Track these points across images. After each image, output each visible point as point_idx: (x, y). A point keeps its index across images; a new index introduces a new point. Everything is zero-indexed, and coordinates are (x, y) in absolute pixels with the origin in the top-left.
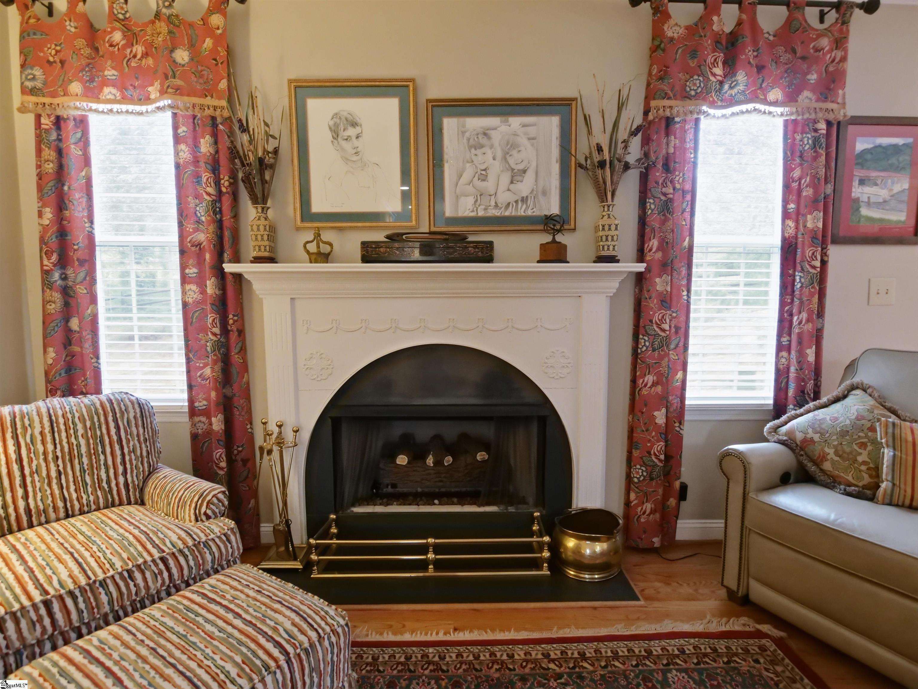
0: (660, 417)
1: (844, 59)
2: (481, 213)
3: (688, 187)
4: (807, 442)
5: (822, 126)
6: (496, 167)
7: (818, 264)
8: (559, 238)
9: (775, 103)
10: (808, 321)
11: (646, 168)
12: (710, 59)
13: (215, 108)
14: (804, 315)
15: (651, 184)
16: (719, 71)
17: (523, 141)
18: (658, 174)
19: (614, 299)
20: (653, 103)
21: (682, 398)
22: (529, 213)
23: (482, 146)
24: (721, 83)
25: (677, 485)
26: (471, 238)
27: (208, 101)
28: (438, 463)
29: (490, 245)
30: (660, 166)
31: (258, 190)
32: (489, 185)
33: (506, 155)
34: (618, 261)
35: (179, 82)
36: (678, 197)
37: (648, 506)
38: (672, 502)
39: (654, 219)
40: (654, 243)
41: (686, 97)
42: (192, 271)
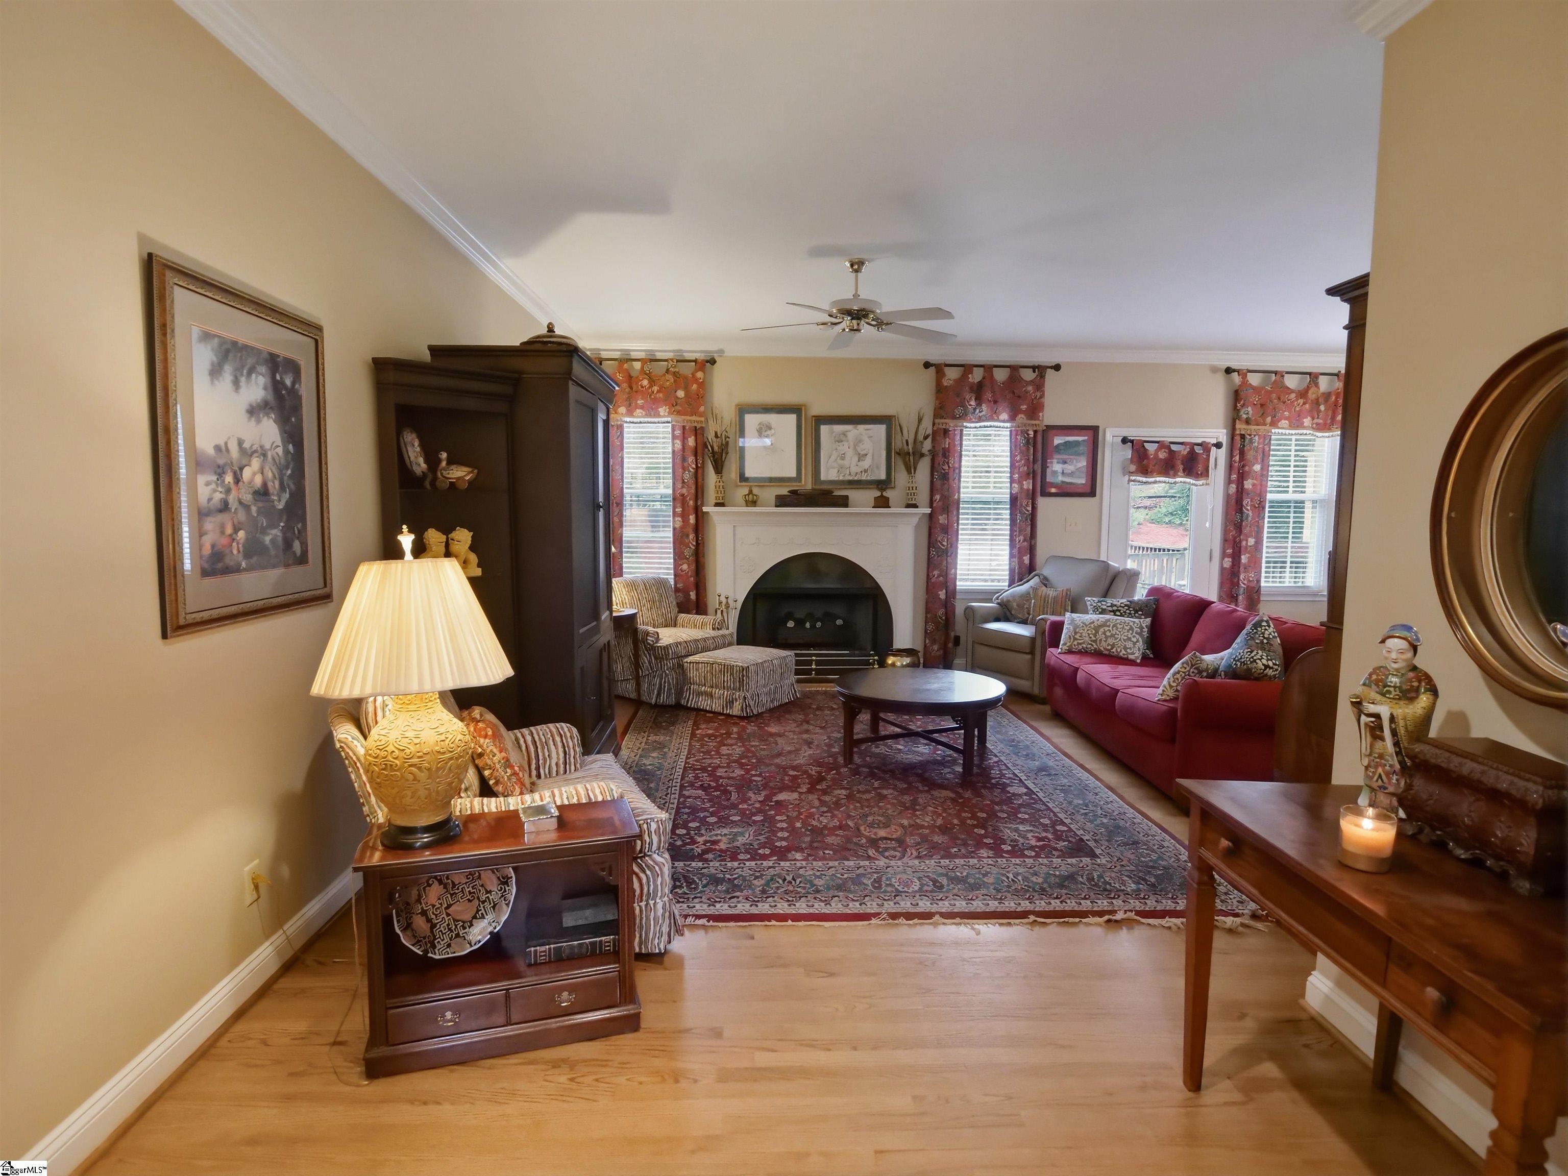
0: (942, 595)
1: (1042, 396)
2: (841, 478)
3: (957, 465)
4: (1008, 601)
5: (1031, 433)
6: (850, 453)
7: (1030, 509)
8: (884, 494)
9: (1004, 421)
10: (1025, 540)
11: (933, 456)
12: (968, 397)
13: (697, 422)
14: (1022, 538)
15: (936, 465)
16: (973, 403)
17: (865, 438)
18: (940, 459)
19: (917, 527)
20: (937, 421)
21: (955, 586)
22: (869, 478)
23: (842, 441)
24: (975, 409)
25: (952, 634)
26: (837, 493)
27: (694, 418)
28: (813, 626)
29: (847, 497)
30: (940, 455)
31: (720, 467)
32: (846, 463)
33: (855, 446)
34: (917, 507)
35: (678, 408)
36: (951, 472)
37: (936, 647)
38: (950, 645)
39: (938, 483)
40: (938, 497)
41: (954, 418)
42: (679, 510)
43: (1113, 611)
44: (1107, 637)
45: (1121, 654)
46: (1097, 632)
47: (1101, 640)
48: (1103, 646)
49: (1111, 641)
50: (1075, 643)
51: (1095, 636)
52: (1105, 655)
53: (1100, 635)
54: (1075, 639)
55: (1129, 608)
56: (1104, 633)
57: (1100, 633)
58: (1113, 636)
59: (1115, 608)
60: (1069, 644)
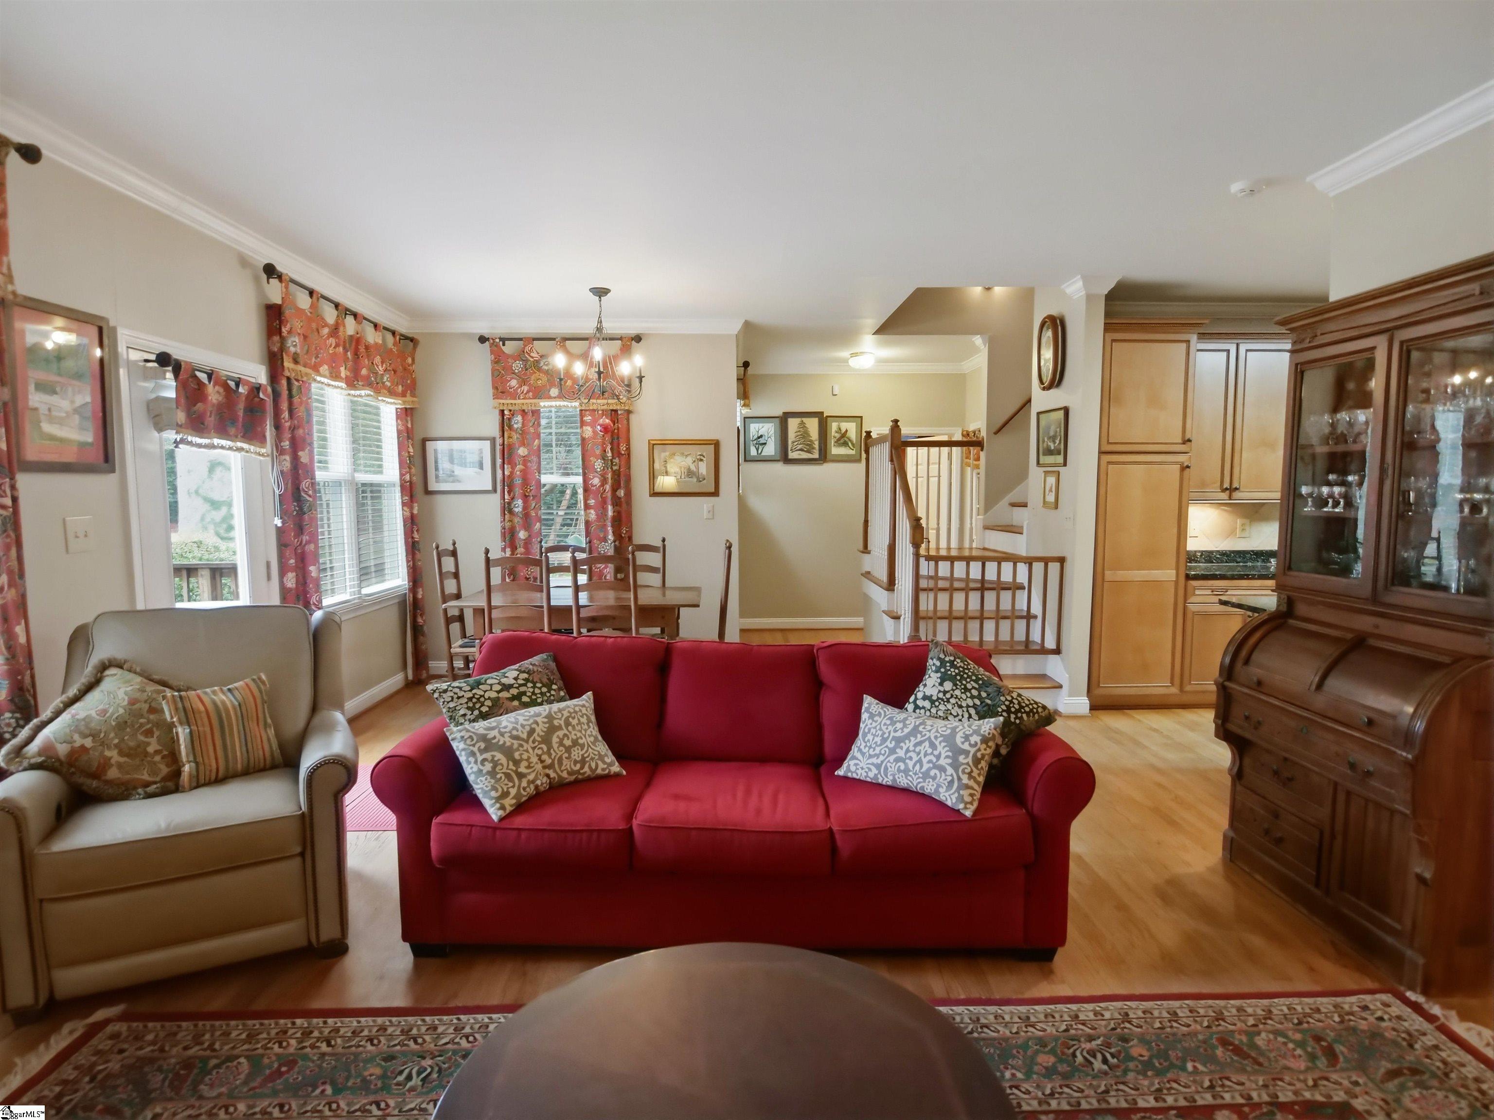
4: (77, 753)
43: (513, 698)
44: (568, 750)
45: (599, 771)
46: (550, 747)
47: (560, 760)
48: (565, 772)
49: (576, 754)
50: (524, 783)
51: (550, 755)
52: (570, 784)
53: (557, 750)
54: (521, 776)
55: (534, 683)
56: (561, 744)
57: (555, 746)
58: (575, 743)
59: (514, 691)
60: (513, 792)
